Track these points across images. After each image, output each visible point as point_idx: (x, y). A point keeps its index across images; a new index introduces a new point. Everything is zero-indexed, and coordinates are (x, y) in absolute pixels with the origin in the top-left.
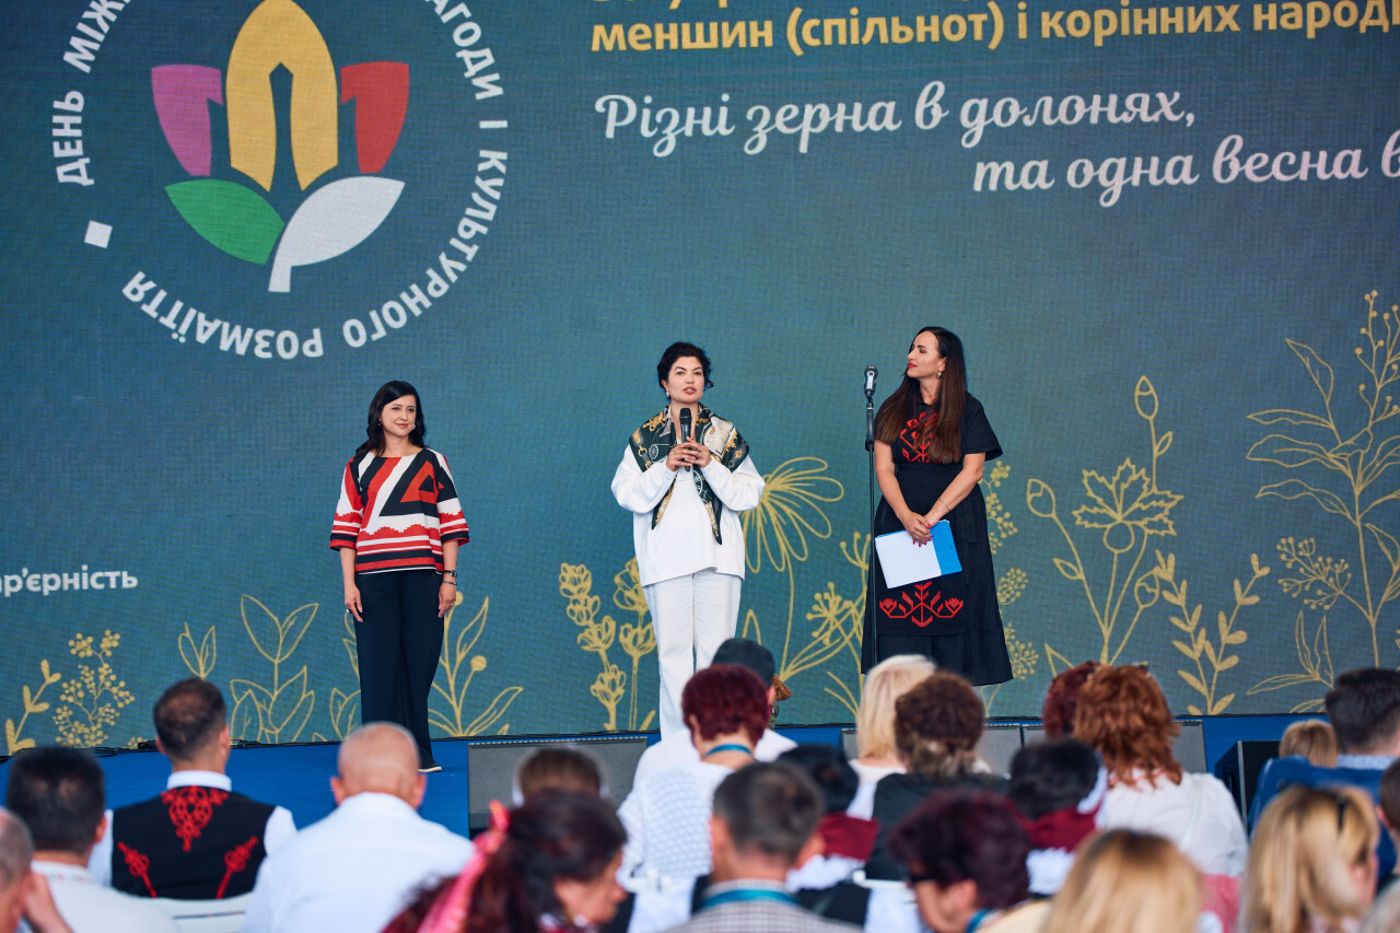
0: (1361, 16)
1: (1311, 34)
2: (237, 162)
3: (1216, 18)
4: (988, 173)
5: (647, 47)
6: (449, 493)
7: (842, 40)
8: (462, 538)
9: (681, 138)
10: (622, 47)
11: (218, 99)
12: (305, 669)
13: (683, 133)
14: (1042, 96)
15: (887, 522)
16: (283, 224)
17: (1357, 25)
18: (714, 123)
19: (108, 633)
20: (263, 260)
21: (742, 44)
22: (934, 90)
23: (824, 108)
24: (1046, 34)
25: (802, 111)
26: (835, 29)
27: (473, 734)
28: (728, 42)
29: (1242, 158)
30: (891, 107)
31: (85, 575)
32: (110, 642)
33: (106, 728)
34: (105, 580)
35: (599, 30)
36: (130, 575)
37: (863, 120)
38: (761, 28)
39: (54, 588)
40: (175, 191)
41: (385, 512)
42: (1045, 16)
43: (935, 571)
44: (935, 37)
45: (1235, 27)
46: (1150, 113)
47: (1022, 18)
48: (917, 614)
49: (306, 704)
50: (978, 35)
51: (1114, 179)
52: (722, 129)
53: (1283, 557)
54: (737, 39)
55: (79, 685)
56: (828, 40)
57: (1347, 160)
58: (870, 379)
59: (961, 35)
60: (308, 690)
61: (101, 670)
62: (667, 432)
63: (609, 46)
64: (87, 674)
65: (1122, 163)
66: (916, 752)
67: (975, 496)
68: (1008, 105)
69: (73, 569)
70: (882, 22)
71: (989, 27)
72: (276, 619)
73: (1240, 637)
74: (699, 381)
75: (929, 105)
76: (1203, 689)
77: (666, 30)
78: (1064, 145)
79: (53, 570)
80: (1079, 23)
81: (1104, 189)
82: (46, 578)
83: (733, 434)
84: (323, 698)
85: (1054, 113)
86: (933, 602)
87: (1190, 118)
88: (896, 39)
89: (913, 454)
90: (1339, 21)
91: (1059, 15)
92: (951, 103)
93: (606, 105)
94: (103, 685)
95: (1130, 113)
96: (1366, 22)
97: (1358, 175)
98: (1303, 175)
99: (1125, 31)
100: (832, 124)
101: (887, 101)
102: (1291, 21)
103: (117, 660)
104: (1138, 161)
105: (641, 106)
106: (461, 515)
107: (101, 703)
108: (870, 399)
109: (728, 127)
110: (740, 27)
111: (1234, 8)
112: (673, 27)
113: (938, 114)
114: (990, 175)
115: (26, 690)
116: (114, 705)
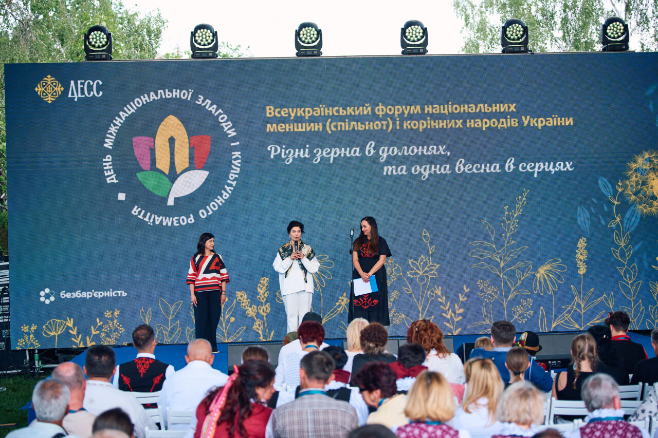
0: (498, 124)
1: (484, 129)
2: (158, 166)
3: (456, 124)
4: (388, 169)
5: (284, 131)
6: (223, 267)
7: (343, 129)
8: (227, 281)
9: (294, 158)
10: (276, 131)
11: (152, 147)
12: (178, 321)
13: (294, 157)
14: (404, 146)
15: (356, 275)
16: (172, 184)
17: (497, 127)
18: (304, 154)
19: (116, 310)
20: (165, 196)
21: (313, 130)
22: (371, 144)
23: (338, 149)
24: (405, 128)
25: (331, 150)
26: (341, 125)
27: (230, 341)
28: (308, 129)
29: (464, 166)
30: (358, 149)
31: (111, 292)
32: (117, 313)
33: (116, 339)
34: (117, 294)
35: (269, 126)
36: (125, 292)
37: (350, 153)
38: (318, 125)
39: (102, 296)
40: (139, 175)
41: (204, 273)
42: (405, 122)
43: (370, 291)
44: (372, 128)
45: (461, 126)
46: (437, 152)
47: (398, 122)
48: (364, 304)
49: (179, 332)
50: (384, 128)
51: (426, 171)
52: (306, 156)
53: (479, 286)
54: (311, 128)
56: (339, 129)
57: (495, 166)
58: (352, 232)
59: (379, 128)
60: (179, 327)
61: (114, 321)
62: (290, 248)
63: (272, 130)
65: (428, 166)
66: (366, 346)
67: (383, 268)
68: (394, 149)
69: (108, 290)
70: (355, 123)
71: (388, 125)
72: (170, 305)
73: (461, 311)
74: (300, 234)
75: (370, 149)
76: (452, 327)
77: (289, 126)
78: (410, 161)
79: (101, 291)
80: (415, 125)
81: (423, 174)
82: (100, 293)
83: (310, 249)
84: (184, 330)
85: (408, 152)
86: (369, 301)
87: (449, 153)
88: (360, 128)
89: (364, 254)
90: (492, 125)
91: (409, 122)
92: (377, 148)
93: (271, 148)
94: (115, 326)
95: (431, 152)
96: (499, 126)
97: (498, 171)
98: (483, 172)
99: (429, 127)
100: (340, 154)
101: (357, 147)
102: (478, 125)
103: (120, 319)
104: (433, 166)
105: (281, 149)
106: (227, 274)
107: (115, 331)
108: (352, 238)
109: (308, 155)
110: (312, 125)
111: (461, 121)
112: (292, 125)
113: (372, 151)
114: (388, 170)
115: (92, 328)
116: (119, 332)
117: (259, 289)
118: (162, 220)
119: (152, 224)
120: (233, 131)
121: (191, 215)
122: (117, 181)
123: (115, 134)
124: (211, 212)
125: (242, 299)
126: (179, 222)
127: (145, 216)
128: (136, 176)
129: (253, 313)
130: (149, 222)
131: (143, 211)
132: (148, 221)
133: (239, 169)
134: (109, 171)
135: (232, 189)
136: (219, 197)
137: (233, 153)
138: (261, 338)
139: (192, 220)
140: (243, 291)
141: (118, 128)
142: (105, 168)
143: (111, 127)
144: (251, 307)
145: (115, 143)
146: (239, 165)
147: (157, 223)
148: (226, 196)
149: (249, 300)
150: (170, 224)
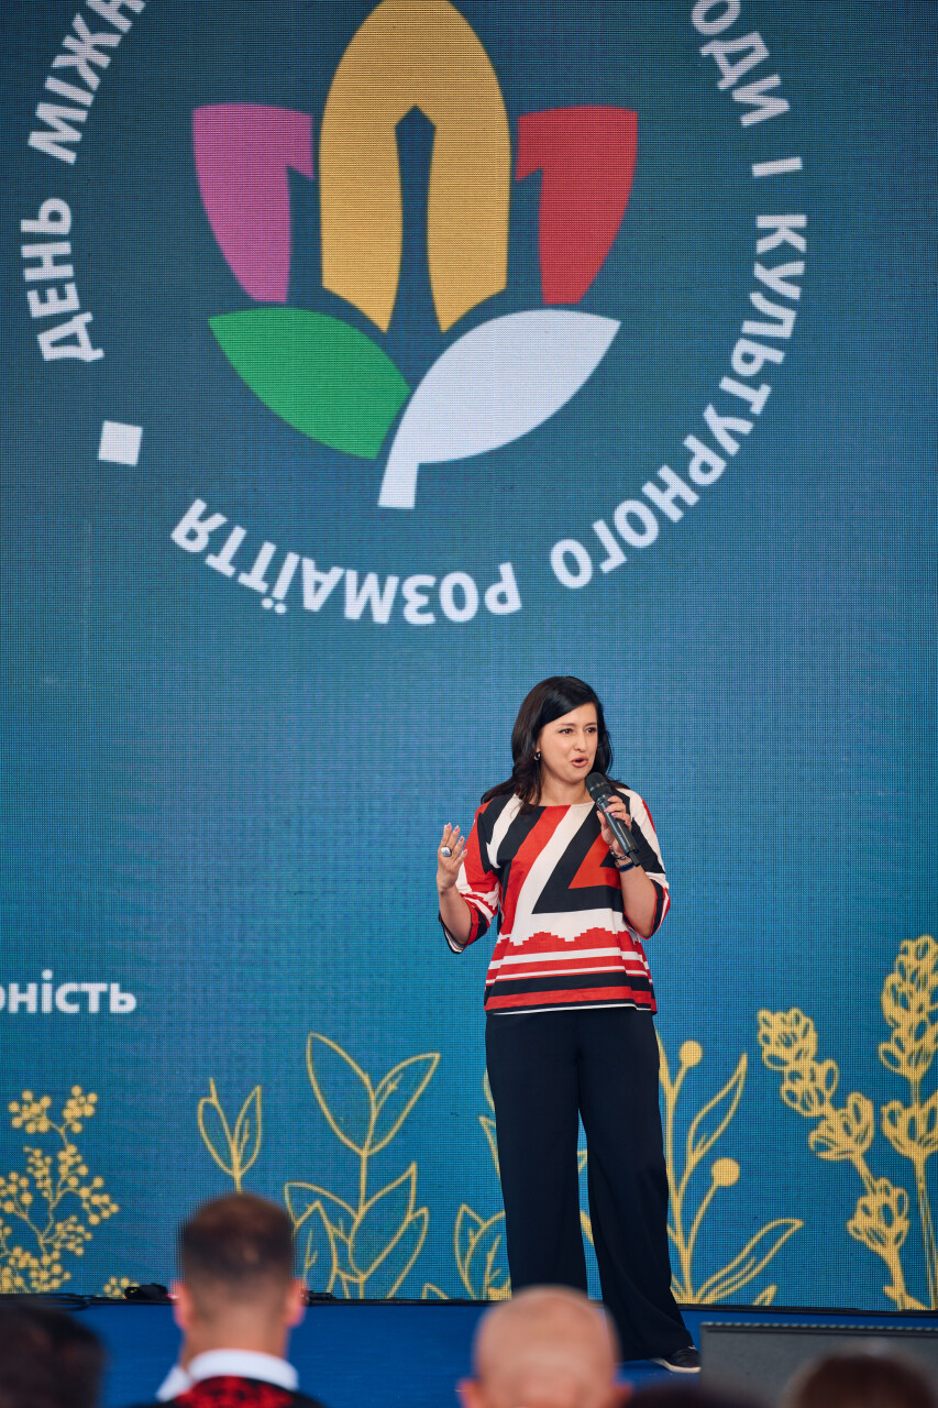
2: (335, 280)
11: (304, 168)
12: (413, 1169)
16: (405, 389)
19: (77, 1090)
20: (370, 452)
27: (709, 1300)
31: (47, 989)
32: (79, 1107)
33: (67, 1259)
34: (82, 999)
40: (229, 330)
41: (540, 907)
49: (413, 1232)
55: (24, 1182)
60: (416, 1209)
61: (62, 1156)
64: (39, 1163)
69: (27, 976)
72: (366, 1079)
94: (65, 1184)
103: (92, 1140)
107: (62, 1214)
116: (83, 1219)
117: (887, 1002)
118: (340, 588)
119: (281, 609)
120: (770, 93)
121: (506, 570)
122: (99, 354)
123: (93, 80)
124: (616, 558)
125: (787, 1054)
126: (434, 606)
127: (244, 560)
128: (209, 331)
129: (845, 1142)
130: (268, 594)
131: (238, 535)
132: (262, 587)
133: (789, 316)
134: (52, 293)
135: (745, 427)
136: (666, 473)
137: (764, 222)
138: (897, 1293)
139: (506, 596)
140: (794, 1011)
141: (113, 40)
142: (31, 274)
143: (76, 36)
144: (839, 1102)
145: (94, 130)
146: (794, 292)
147: (313, 602)
148: (707, 464)
149: (829, 1064)
150: (382, 615)
